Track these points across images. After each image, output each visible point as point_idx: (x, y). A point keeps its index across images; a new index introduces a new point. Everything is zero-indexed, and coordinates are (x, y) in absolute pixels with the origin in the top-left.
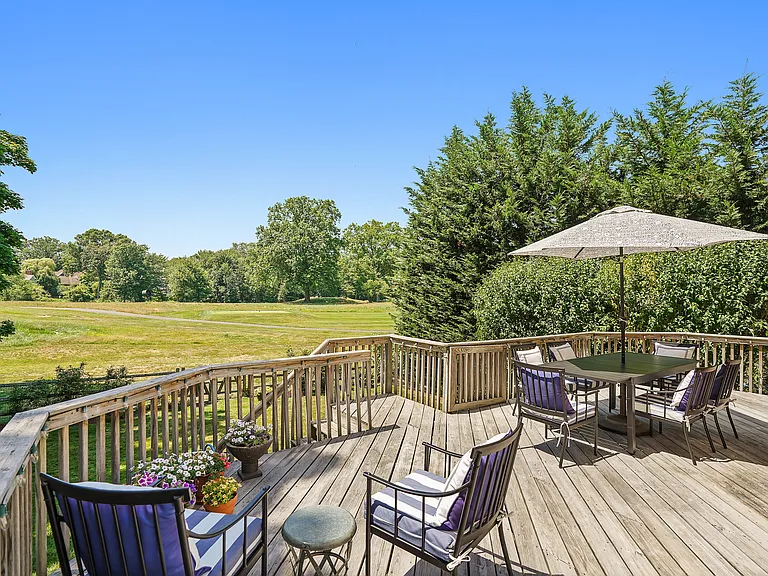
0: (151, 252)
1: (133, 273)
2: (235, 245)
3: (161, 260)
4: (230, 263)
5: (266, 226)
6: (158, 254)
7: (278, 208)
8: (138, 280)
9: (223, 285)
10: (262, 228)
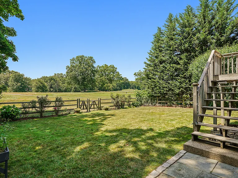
0: (25, 76)
1: (19, 84)
2: (55, 74)
3: (29, 79)
4: (54, 80)
5: (70, 66)
6: (28, 77)
7: (73, 59)
8: (22, 86)
9: (52, 88)
10: (68, 66)
